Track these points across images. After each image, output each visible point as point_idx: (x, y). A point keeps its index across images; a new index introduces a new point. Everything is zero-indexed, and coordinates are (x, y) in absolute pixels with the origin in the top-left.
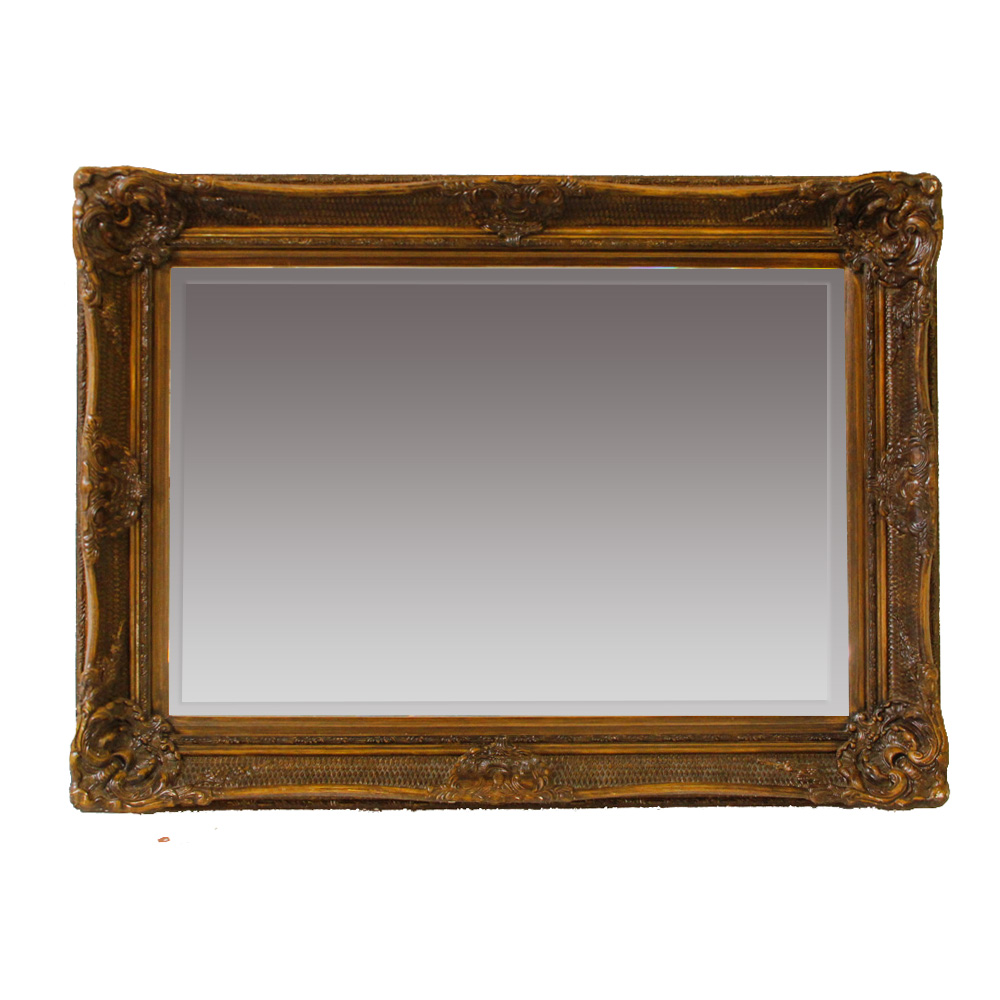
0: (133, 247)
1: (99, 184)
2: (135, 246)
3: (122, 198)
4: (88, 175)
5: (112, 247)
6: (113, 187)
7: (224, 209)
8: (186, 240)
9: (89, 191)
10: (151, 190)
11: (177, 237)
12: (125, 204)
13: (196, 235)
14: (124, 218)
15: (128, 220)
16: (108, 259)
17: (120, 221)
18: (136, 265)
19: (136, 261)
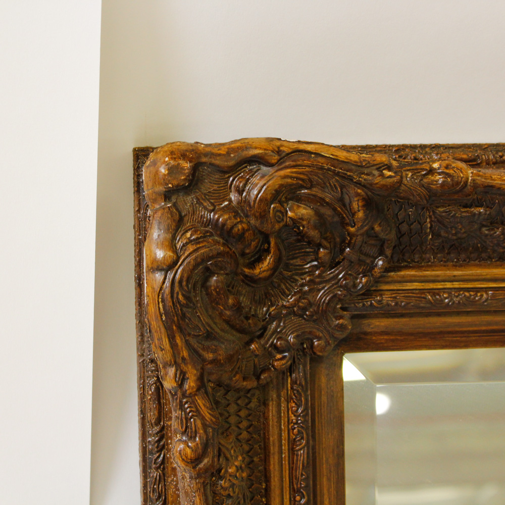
0: (273, 318)
1: (208, 186)
2: (277, 317)
3: (263, 216)
4: (187, 165)
5: (233, 327)
6: (240, 192)
7: (485, 231)
8: (386, 298)
9: (187, 202)
10: (328, 197)
11: (368, 293)
12: (266, 228)
13: (410, 286)
14: (260, 260)
15: (268, 262)
16: (230, 358)
17: (252, 265)
18: (280, 361)
19: (280, 350)
